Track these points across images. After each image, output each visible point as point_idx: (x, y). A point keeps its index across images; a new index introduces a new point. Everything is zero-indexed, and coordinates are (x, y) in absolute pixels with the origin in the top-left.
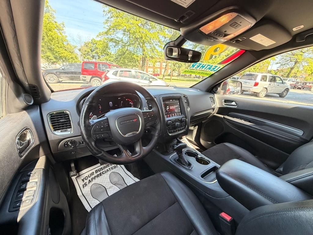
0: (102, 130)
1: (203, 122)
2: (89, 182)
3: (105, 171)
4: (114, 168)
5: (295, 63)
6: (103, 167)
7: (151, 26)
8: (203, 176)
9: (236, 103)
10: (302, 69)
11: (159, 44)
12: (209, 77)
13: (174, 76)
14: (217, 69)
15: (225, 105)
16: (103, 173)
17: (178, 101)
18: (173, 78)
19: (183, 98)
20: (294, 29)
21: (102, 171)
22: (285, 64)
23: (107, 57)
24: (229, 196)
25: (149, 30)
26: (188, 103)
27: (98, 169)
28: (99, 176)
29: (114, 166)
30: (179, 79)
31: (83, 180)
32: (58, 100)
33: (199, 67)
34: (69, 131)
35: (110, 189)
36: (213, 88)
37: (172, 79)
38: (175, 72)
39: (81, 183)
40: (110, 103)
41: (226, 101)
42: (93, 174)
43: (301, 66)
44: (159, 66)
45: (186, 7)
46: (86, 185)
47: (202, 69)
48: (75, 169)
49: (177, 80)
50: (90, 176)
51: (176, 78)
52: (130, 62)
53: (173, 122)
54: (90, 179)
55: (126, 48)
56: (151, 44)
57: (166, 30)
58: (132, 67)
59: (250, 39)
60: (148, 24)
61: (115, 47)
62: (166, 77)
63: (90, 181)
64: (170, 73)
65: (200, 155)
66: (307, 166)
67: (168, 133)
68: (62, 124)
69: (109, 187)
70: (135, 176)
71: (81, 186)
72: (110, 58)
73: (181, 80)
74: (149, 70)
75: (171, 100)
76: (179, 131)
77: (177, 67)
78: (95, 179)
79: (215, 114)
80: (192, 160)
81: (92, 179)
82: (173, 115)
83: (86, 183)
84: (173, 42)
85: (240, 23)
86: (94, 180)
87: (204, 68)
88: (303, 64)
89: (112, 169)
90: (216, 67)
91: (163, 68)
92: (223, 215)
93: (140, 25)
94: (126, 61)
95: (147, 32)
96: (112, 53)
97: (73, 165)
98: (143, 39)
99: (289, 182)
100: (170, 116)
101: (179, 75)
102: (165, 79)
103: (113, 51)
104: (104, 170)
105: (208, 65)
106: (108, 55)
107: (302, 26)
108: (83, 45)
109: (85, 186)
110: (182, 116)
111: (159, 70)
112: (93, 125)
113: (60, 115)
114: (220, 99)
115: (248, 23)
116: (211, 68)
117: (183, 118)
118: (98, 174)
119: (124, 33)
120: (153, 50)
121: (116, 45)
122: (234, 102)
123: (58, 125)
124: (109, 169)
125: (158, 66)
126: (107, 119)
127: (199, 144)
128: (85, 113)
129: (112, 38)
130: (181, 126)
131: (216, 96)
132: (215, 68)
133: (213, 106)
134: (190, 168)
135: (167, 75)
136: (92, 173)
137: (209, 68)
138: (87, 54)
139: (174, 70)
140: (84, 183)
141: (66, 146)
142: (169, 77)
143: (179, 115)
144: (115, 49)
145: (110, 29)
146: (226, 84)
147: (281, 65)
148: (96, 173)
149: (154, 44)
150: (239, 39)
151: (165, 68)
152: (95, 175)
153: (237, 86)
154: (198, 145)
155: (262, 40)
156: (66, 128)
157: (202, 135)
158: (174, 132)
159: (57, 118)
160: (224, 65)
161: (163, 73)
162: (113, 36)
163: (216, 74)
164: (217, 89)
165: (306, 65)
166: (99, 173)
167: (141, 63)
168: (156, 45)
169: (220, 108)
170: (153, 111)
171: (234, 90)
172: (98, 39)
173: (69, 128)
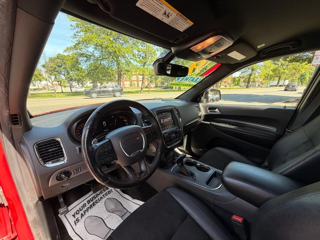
0: (106, 154)
1: (191, 130)
2: (81, 217)
3: (99, 199)
4: (109, 193)
5: (252, 71)
6: (96, 195)
7: (123, 40)
8: (208, 183)
9: (219, 110)
10: (257, 75)
11: (134, 58)
12: (192, 88)
13: (151, 88)
14: (198, 81)
15: (210, 112)
16: (97, 201)
17: (170, 113)
18: (151, 89)
19: (174, 110)
20: (259, 47)
21: (95, 201)
22: (244, 72)
23: (78, 72)
24: (236, 198)
25: (122, 44)
26: (179, 113)
27: (90, 199)
28: (92, 207)
29: (108, 192)
30: (157, 90)
31: (74, 216)
32: (42, 127)
33: (184, 80)
34: (62, 161)
35: (108, 219)
36: (197, 98)
37: (151, 91)
38: (152, 84)
39: (72, 220)
40: (103, 122)
41: (210, 108)
42: (85, 206)
43: (257, 73)
44: (136, 79)
45: (182, 31)
46: (78, 220)
47: (186, 81)
48: (65, 205)
49: (155, 91)
50: (81, 209)
51: (154, 89)
52: (104, 76)
53: (169, 135)
54: (82, 212)
55: (99, 62)
56: (125, 58)
57: (139, 44)
58: (107, 81)
59: (228, 55)
60: (120, 39)
61: (86, 62)
62: (144, 89)
63: (82, 215)
64: (147, 85)
65: (199, 163)
66: (287, 157)
67: (166, 146)
68: (52, 154)
69: (106, 217)
70: (134, 198)
71: (73, 224)
72: (81, 74)
73: (159, 91)
74: (126, 83)
75: (164, 113)
76: (175, 142)
77: (153, 79)
78: (88, 211)
79: (202, 121)
80: (193, 169)
81: (84, 212)
82: (168, 127)
83: (78, 218)
84: (162, 59)
85: (223, 43)
86: (87, 213)
87: (188, 80)
88: (258, 71)
89: (106, 195)
90: (198, 78)
91: (140, 81)
92: (235, 217)
93: (112, 39)
94: (101, 76)
95: (121, 47)
96: (84, 68)
97: (61, 200)
98: (117, 53)
99: (281, 174)
100: (165, 129)
101: (156, 86)
102: (143, 91)
103: (84, 66)
104: (97, 199)
105: (191, 78)
106: (78, 70)
107: (264, 45)
108: (47, 60)
109: (77, 222)
110: (176, 128)
111: (136, 82)
112: (96, 150)
113: (49, 144)
114: (205, 108)
115: (228, 43)
116: (193, 80)
117: (177, 129)
118: (91, 205)
119: (95, 47)
120: (129, 64)
121: (87, 60)
122: (217, 109)
123: (48, 155)
124: (103, 195)
125: (134, 79)
126: (110, 141)
127: (191, 153)
128: (87, 138)
129: (82, 52)
130: (177, 137)
131: (201, 105)
132: (197, 80)
133: (199, 114)
134: (194, 178)
135: (145, 87)
136: (83, 205)
137: (192, 80)
138: (54, 70)
139: (151, 82)
140: (76, 219)
141: (58, 178)
142: (148, 89)
143: (173, 127)
144: (85, 64)
145: (79, 43)
146: (207, 93)
147: (242, 73)
148: (88, 204)
149: (129, 58)
150: (219, 56)
151: (143, 80)
152: (88, 206)
153: (215, 94)
154: (189, 153)
155: (236, 56)
156: (58, 158)
157: (192, 143)
158: (171, 144)
159: (45, 148)
160: (205, 77)
161: (140, 86)
162: (84, 51)
163: (198, 85)
164: (201, 98)
165: (260, 71)
166: (91, 203)
167: (117, 76)
168: (131, 59)
169: (205, 116)
170: (152, 126)
171: (213, 98)
172: (66, 54)
173: (61, 157)
